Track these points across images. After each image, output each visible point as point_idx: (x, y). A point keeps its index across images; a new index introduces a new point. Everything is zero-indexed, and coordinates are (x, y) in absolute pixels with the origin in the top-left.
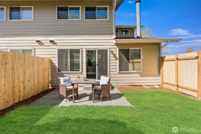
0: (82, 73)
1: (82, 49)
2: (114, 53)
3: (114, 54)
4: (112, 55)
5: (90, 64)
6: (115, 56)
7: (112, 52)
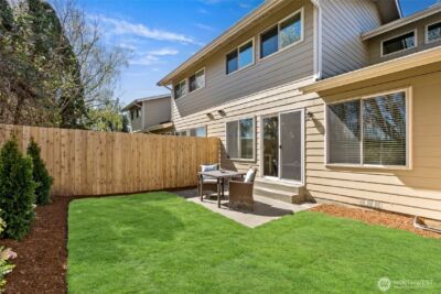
0: (255, 162)
1: (256, 117)
2: (316, 116)
3: (315, 120)
4: (311, 123)
5: (271, 148)
6: (318, 125)
7: (311, 114)
